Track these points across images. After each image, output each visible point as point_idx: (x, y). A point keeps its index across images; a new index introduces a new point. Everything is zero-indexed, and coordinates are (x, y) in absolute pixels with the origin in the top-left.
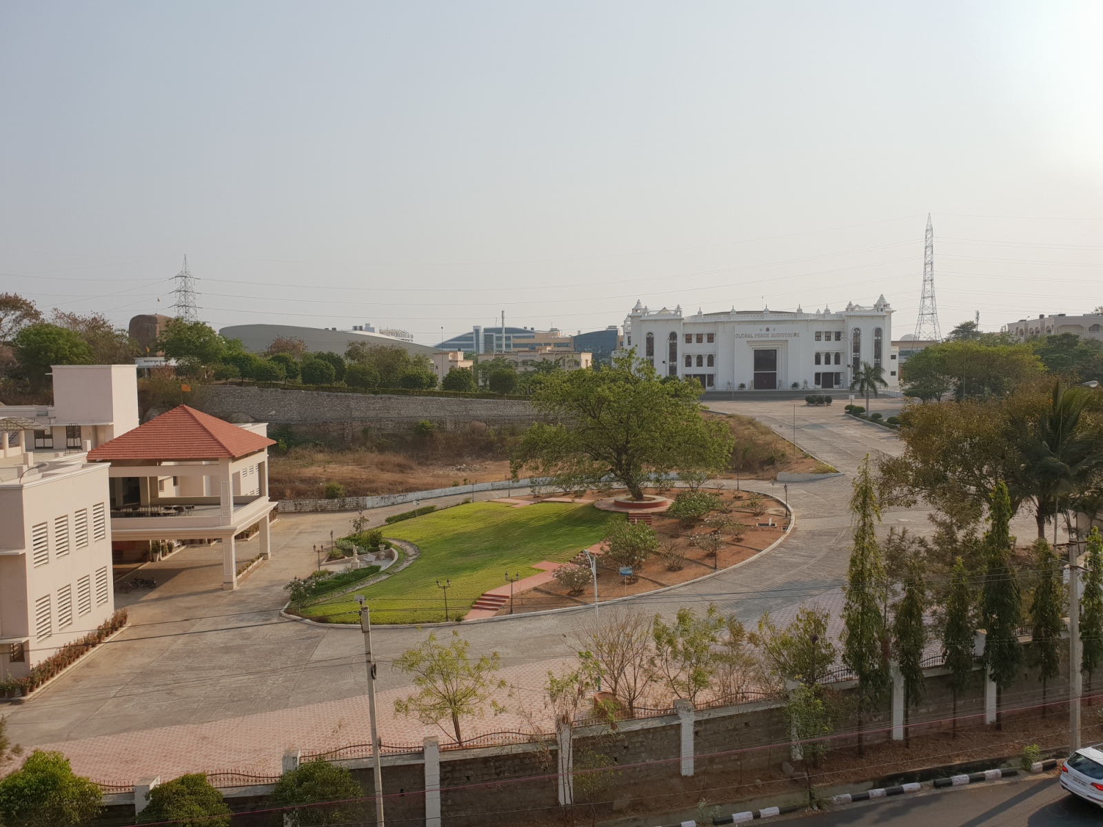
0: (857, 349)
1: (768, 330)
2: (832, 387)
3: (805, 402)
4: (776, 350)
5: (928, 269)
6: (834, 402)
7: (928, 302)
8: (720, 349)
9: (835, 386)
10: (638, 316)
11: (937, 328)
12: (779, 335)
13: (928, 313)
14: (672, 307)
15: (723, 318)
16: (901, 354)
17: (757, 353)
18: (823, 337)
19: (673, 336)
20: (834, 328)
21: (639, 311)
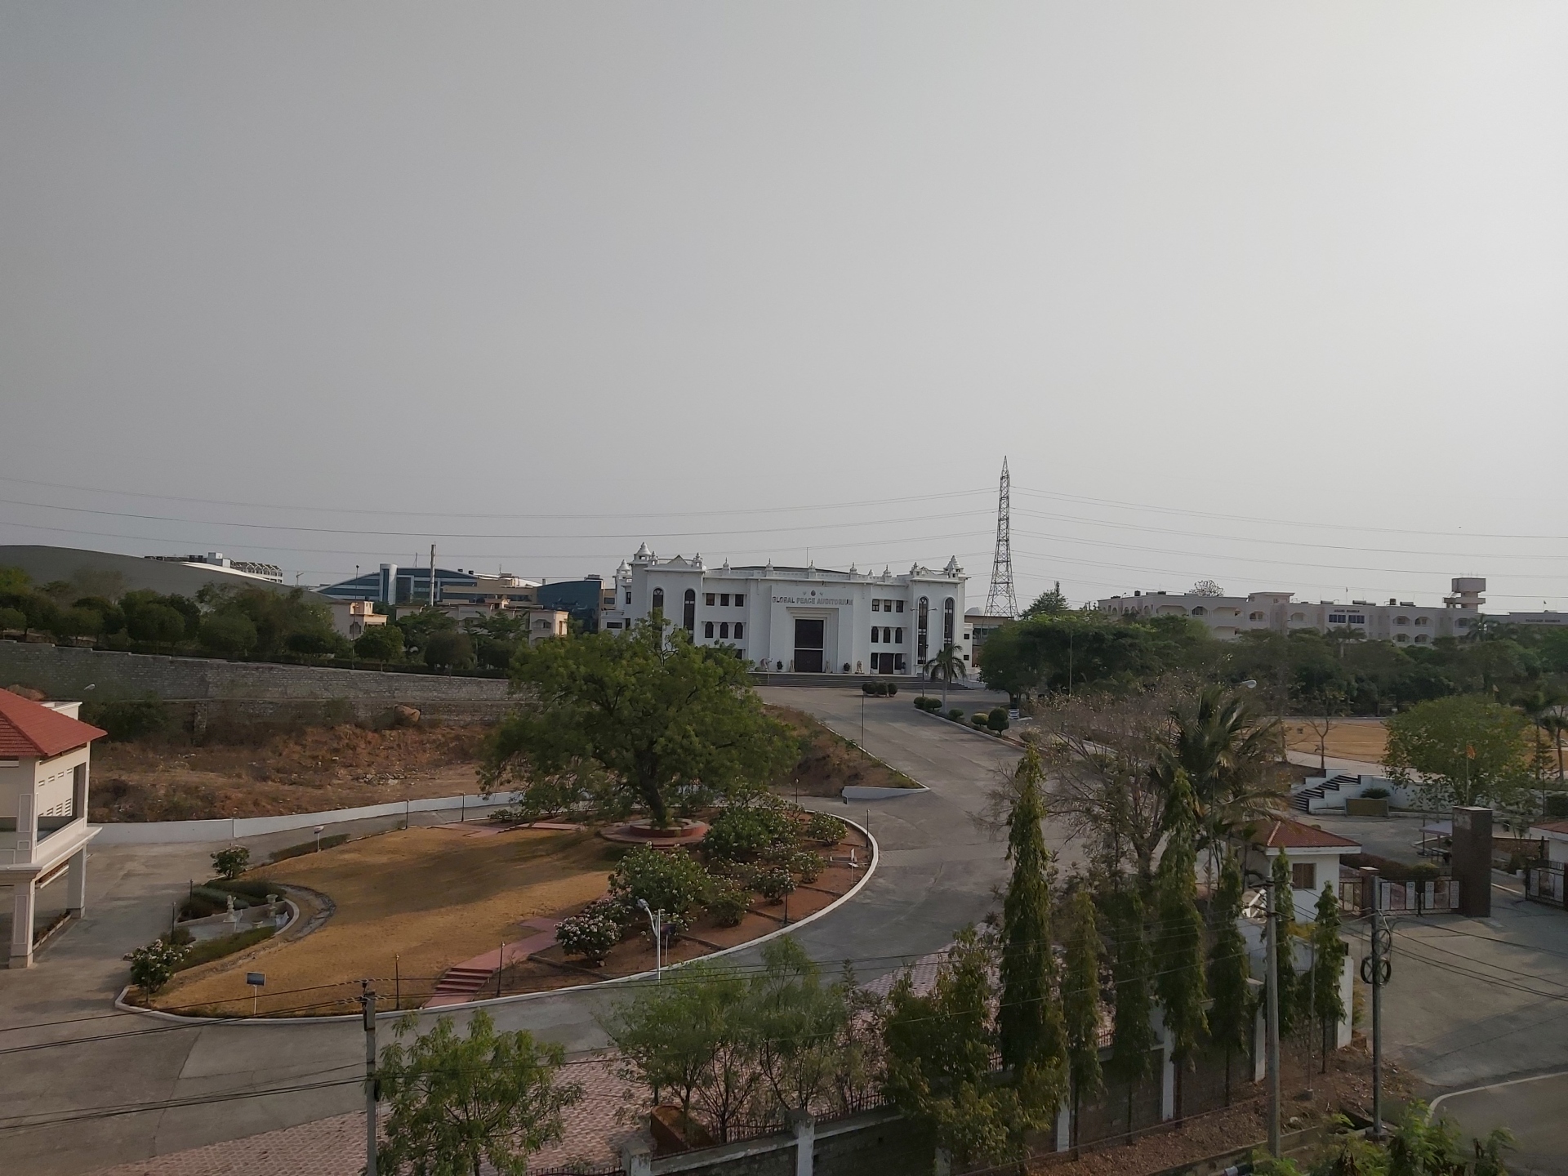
0: (923, 624)
1: (813, 593)
2: (892, 673)
3: (861, 692)
4: (822, 621)
5: (1003, 527)
6: (900, 694)
7: (1002, 568)
8: (752, 615)
9: (896, 673)
10: (641, 565)
11: (1012, 601)
12: (827, 601)
13: (1002, 582)
14: (688, 557)
15: (757, 575)
16: (976, 631)
17: (800, 624)
18: (882, 607)
19: (690, 595)
20: (894, 596)
21: (643, 558)
